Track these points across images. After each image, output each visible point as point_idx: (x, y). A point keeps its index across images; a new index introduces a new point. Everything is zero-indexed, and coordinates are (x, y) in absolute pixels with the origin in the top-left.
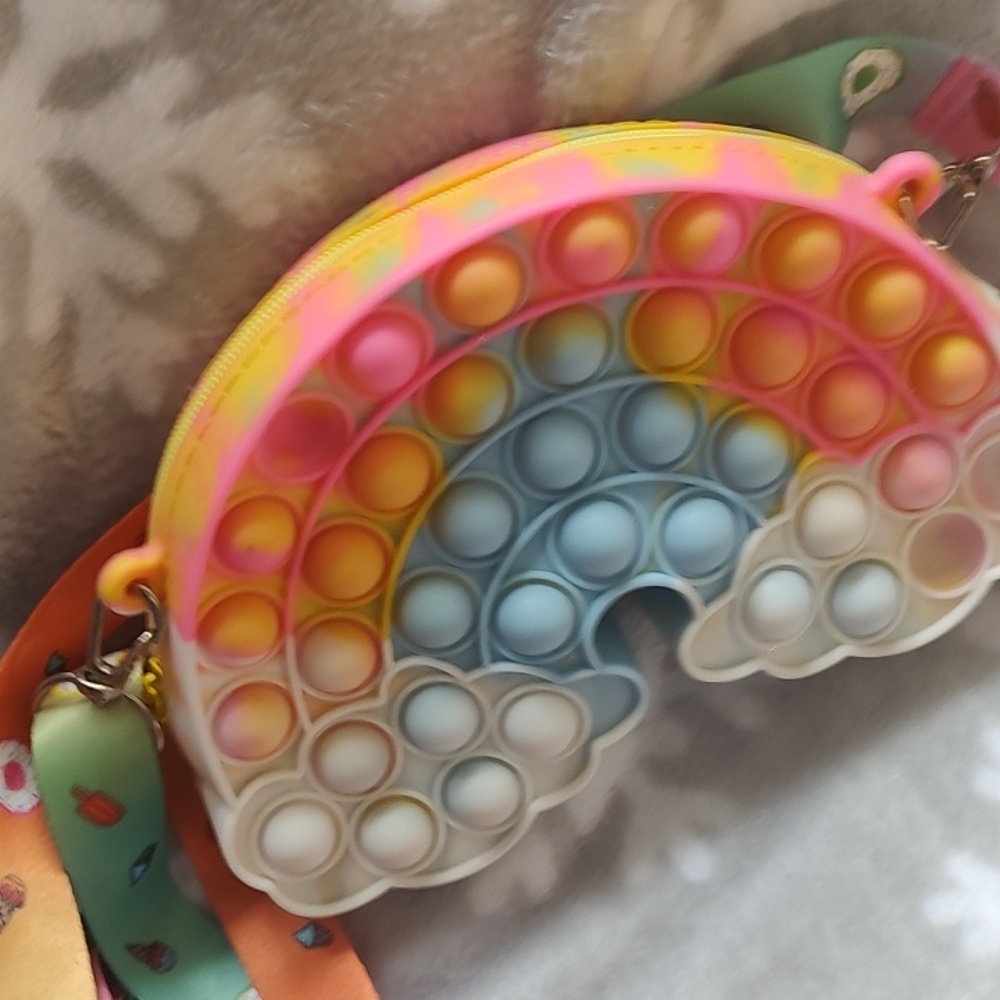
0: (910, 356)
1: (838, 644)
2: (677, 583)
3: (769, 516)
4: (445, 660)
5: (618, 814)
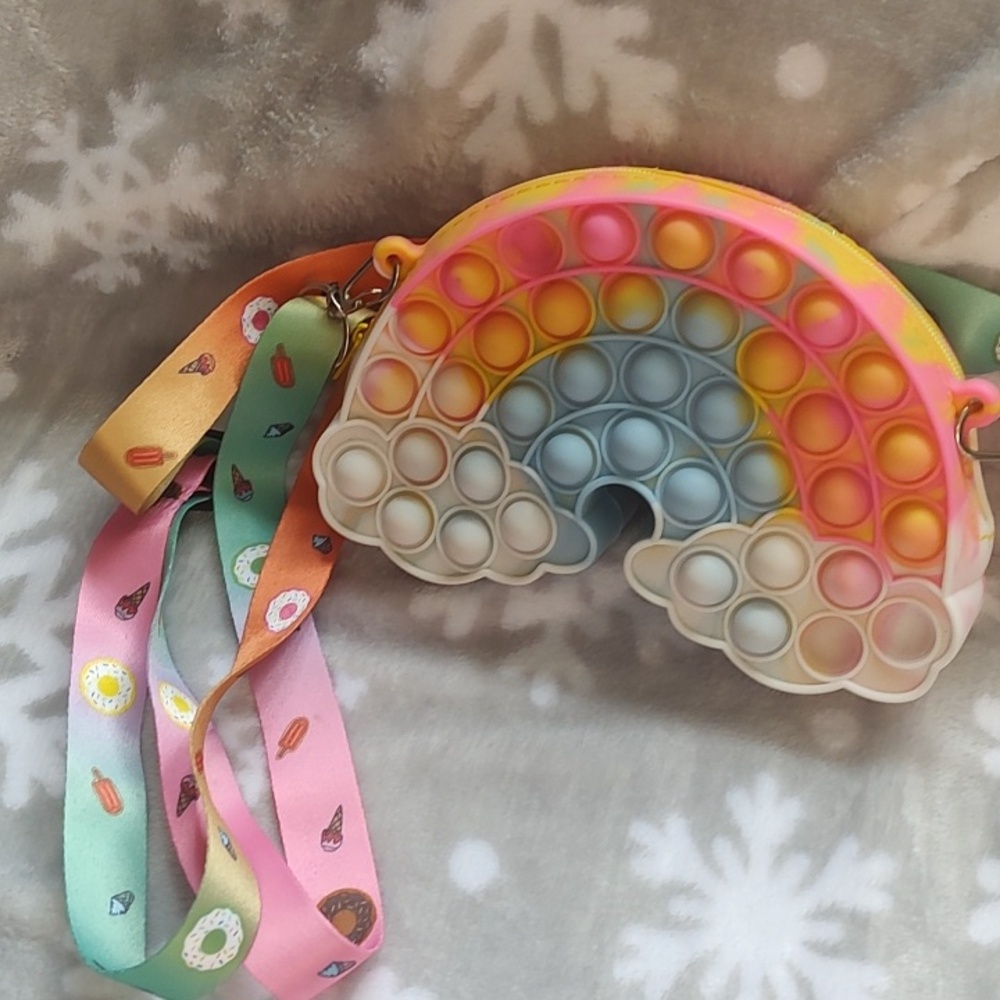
0: (897, 502)
1: (724, 639)
2: (657, 507)
3: (739, 522)
4: (507, 442)
5: (531, 635)
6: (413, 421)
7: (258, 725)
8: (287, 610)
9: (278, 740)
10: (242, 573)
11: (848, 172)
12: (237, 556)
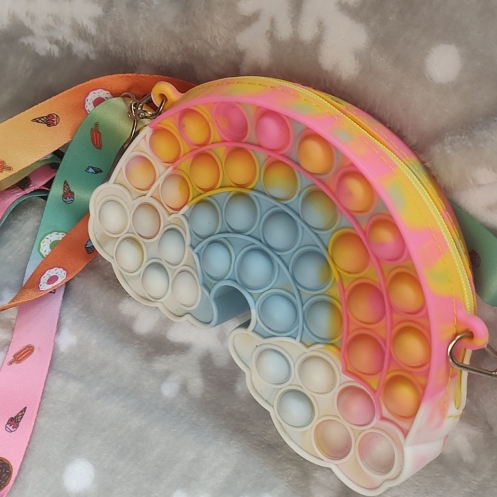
0: (398, 373)
2: (254, 312)
3: (301, 342)
4: (190, 233)
6: (147, 199)
7: (10, 339)
8: (53, 279)
9: (14, 353)
10: (44, 246)
11: (451, 144)
12: (46, 235)
